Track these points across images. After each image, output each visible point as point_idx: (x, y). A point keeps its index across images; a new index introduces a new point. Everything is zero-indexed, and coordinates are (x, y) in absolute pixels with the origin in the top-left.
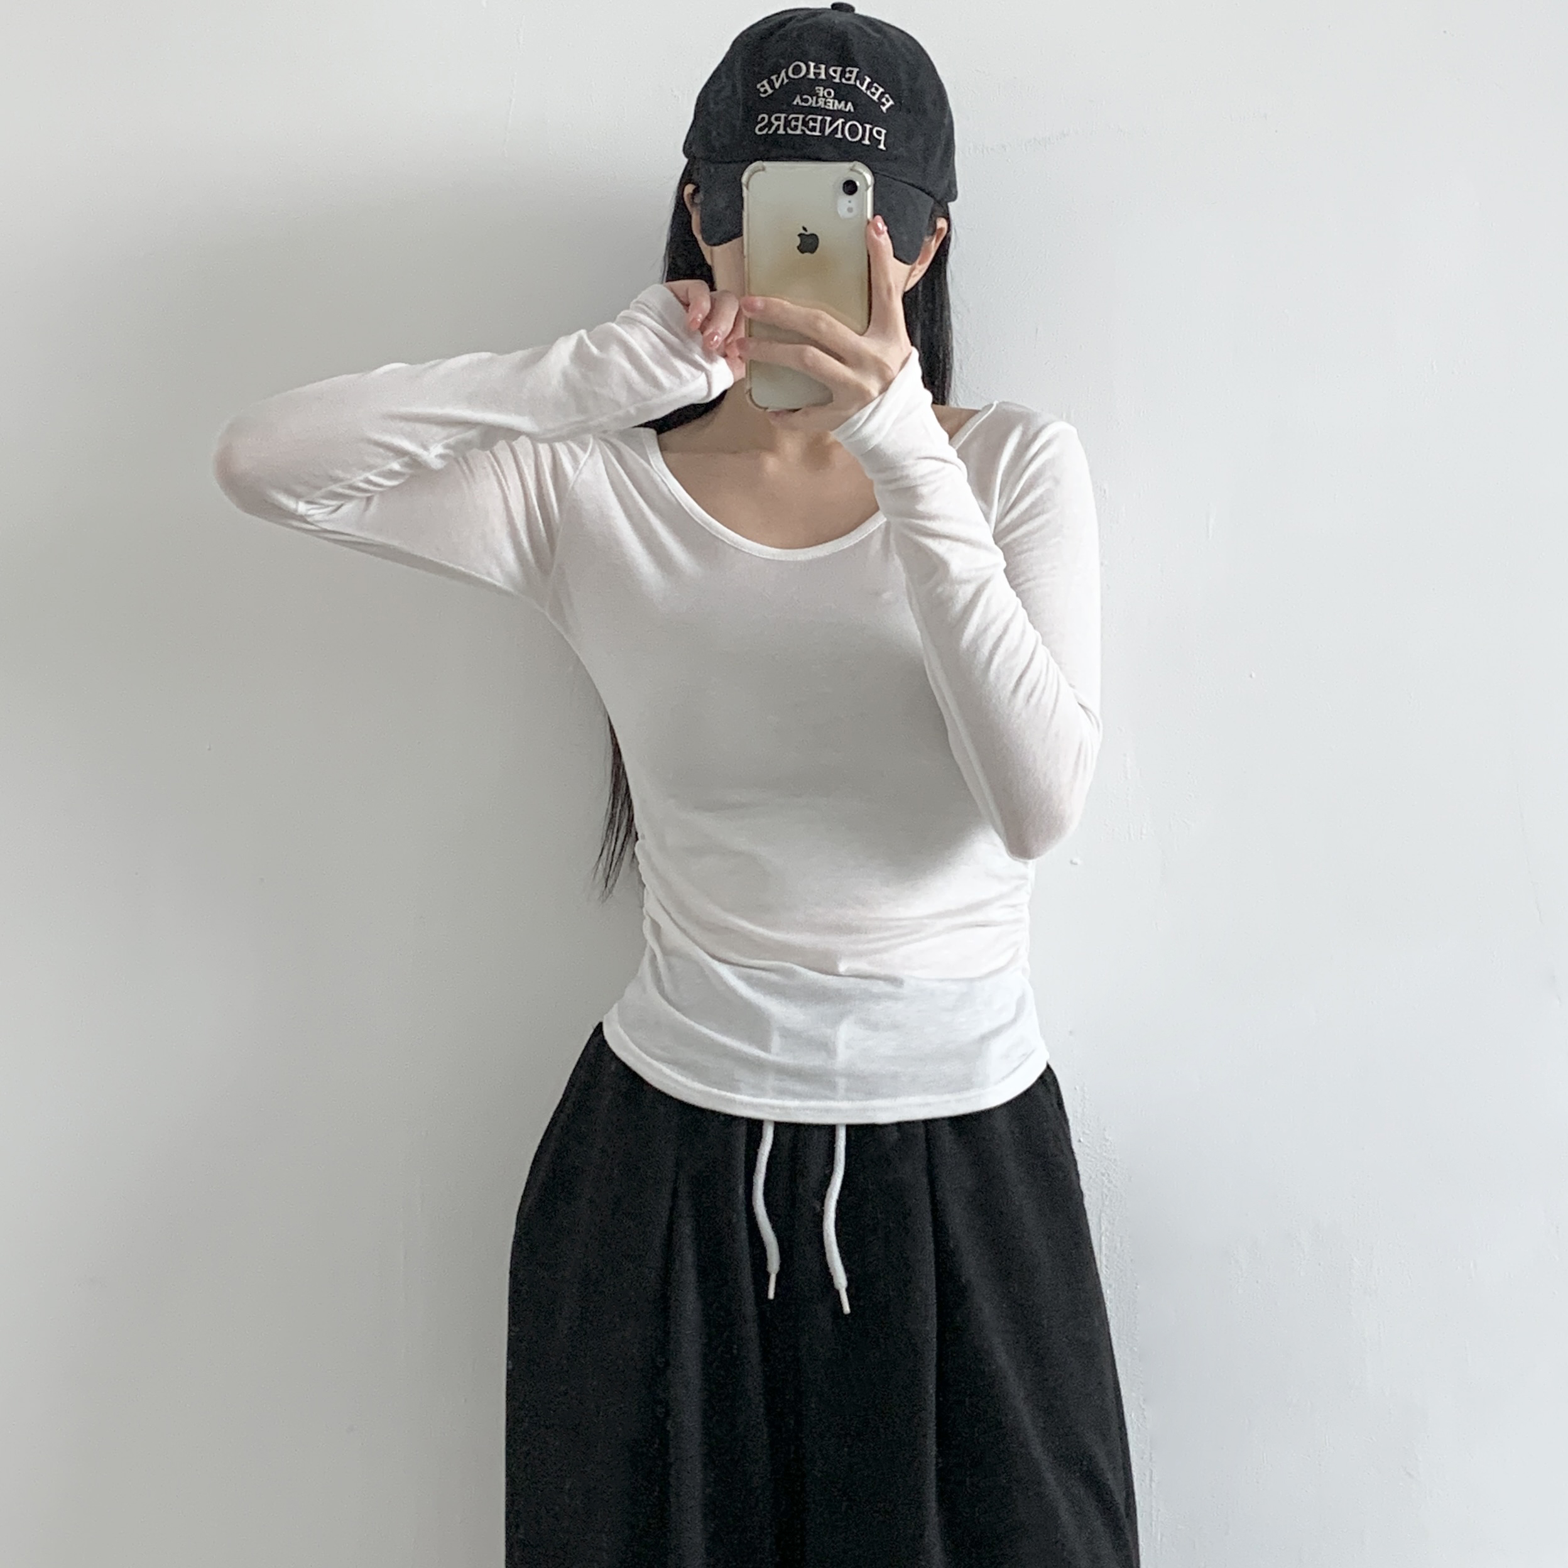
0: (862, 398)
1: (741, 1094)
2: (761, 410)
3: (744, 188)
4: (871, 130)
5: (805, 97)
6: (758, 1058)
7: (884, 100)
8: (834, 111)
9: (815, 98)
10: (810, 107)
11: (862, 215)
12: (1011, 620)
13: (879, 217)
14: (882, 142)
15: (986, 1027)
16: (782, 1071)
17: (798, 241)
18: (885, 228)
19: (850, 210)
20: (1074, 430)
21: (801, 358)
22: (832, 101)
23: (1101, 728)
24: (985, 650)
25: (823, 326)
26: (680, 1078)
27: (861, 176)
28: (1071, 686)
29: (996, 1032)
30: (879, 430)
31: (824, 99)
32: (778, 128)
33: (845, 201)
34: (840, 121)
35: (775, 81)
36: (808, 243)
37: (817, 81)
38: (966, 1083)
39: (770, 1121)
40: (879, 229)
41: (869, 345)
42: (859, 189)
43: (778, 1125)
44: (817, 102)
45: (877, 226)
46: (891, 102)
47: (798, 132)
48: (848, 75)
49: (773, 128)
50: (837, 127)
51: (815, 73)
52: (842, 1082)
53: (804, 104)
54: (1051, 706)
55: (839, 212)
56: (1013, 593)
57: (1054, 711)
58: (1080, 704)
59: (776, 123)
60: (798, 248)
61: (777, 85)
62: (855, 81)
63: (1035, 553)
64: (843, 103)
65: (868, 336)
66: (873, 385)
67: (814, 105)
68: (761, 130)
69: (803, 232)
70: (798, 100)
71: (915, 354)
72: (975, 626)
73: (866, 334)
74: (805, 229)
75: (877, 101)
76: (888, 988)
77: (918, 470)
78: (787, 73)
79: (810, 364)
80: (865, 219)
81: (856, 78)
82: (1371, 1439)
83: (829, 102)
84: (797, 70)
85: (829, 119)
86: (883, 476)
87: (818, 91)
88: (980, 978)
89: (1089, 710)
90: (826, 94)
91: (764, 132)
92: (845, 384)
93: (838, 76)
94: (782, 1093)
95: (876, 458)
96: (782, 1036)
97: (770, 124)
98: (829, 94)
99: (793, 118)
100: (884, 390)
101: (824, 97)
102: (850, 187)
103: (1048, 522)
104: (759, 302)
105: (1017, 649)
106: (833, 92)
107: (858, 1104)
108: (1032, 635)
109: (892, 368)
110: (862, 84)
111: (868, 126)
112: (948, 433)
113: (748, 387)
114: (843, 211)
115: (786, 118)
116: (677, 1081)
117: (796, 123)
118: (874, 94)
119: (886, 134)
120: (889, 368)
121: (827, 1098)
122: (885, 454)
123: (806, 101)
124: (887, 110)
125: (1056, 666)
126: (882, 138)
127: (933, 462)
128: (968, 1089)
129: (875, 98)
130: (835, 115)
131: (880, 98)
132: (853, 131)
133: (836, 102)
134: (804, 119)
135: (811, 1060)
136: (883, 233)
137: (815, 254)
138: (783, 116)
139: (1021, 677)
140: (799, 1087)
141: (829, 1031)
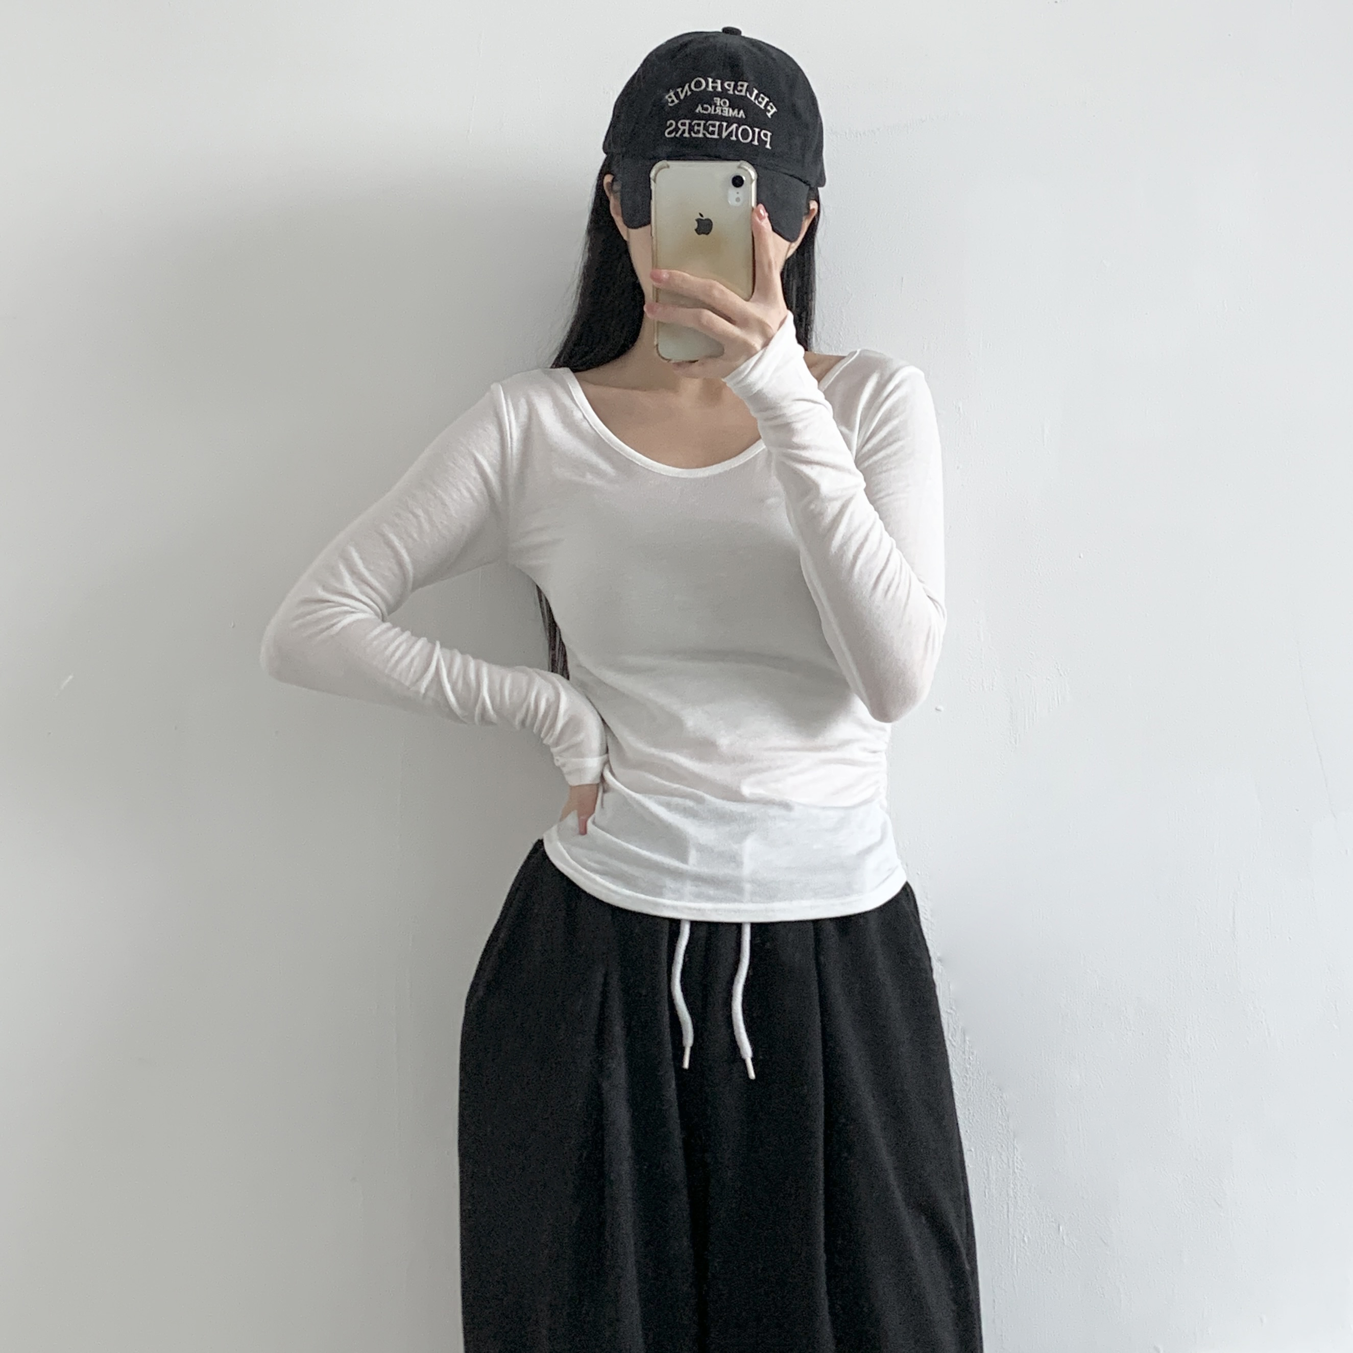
0: (748, 351)
1: (664, 898)
2: (666, 362)
3: (652, 182)
4: (759, 133)
5: (705, 106)
6: (677, 868)
7: (769, 108)
8: (729, 117)
9: (713, 107)
10: (709, 114)
11: (748, 204)
12: (871, 529)
13: (761, 206)
14: (768, 143)
15: (861, 845)
16: (698, 879)
17: (696, 225)
18: (767, 214)
19: (738, 200)
20: (922, 374)
21: (698, 319)
22: (727, 109)
23: (946, 618)
24: (850, 555)
25: (716, 293)
26: (613, 887)
27: (746, 172)
28: (921, 581)
29: (869, 850)
30: (762, 377)
31: (720, 108)
32: (684, 131)
33: (733, 192)
34: (735, 126)
35: (680, 93)
36: (704, 226)
37: (715, 94)
38: (848, 890)
39: (686, 920)
40: (761, 214)
41: (753, 309)
42: (745, 182)
43: (694, 924)
44: (715, 111)
45: (759, 211)
46: (775, 110)
47: (701, 135)
48: (739, 88)
49: (680, 132)
50: (732, 132)
51: (713, 87)
52: (748, 887)
53: (705, 112)
54: (904, 600)
55: (730, 202)
56: (872, 507)
57: (906, 604)
58: (929, 597)
59: (682, 128)
60: (696, 230)
61: (682, 97)
62: (746, 93)
63: (893, 472)
64: (736, 111)
65: (753, 302)
66: (756, 341)
67: (713, 112)
68: (670, 133)
69: (700, 217)
70: (699, 109)
71: (790, 316)
72: (842, 535)
73: (751, 300)
74: (701, 215)
75: (763, 108)
76: (783, 812)
77: (793, 410)
78: (690, 87)
79: (705, 323)
80: (750, 207)
81: (747, 90)
82: (1187, 1176)
83: (725, 110)
84: (698, 84)
85: (725, 124)
86: (766, 414)
87: (715, 102)
88: (854, 807)
89: (937, 602)
90: (722, 104)
91: (673, 135)
92: (734, 340)
93: (731, 88)
94: (698, 896)
95: (759, 400)
96: (698, 850)
97: (677, 129)
98: (725, 103)
99: (696, 124)
100: (765, 345)
101: (721, 106)
102: (738, 182)
103: (902, 447)
104: (665, 274)
105: (875, 554)
106: (727, 102)
107: (762, 906)
108: (888, 541)
109: (772, 327)
110: (751, 95)
111: (757, 130)
112: (817, 379)
113: (655, 343)
114: (732, 201)
115: (690, 124)
116: (609, 889)
117: (699, 128)
118: (760, 103)
119: (771, 136)
120: (770, 327)
121: (735, 901)
122: (767, 398)
123: (706, 109)
124: (772, 116)
125: (907, 565)
126: (768, 140)
127: (805, 403)
128: (847, 895)
129: (762, 106)
130: (730, 121)
131: (766, 106)
132: (745, 134)
133: (731, 110)
134: (705, 124)
135: (723, 870)
136: (764, 218)
137: (710, 234)
138: (687, 122)
139: (879, 578)
140: (712, 892)
141: (735, 847)
